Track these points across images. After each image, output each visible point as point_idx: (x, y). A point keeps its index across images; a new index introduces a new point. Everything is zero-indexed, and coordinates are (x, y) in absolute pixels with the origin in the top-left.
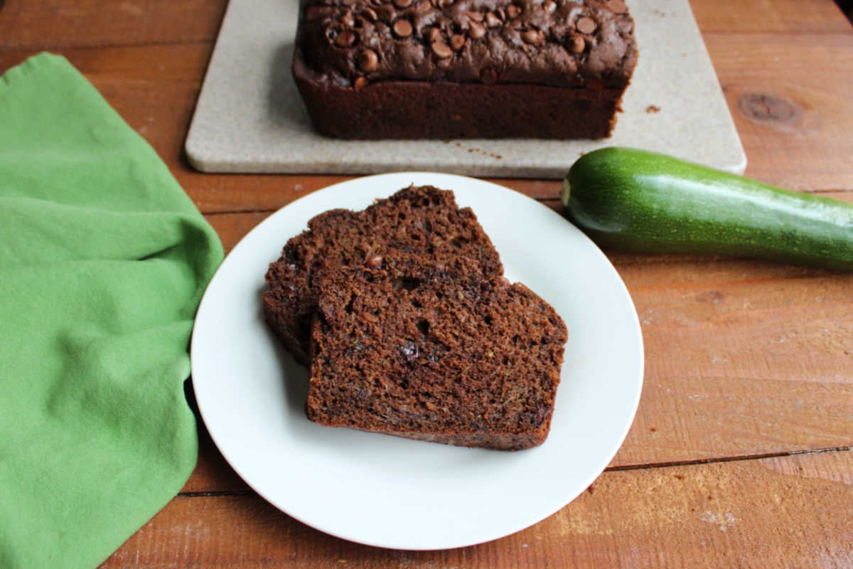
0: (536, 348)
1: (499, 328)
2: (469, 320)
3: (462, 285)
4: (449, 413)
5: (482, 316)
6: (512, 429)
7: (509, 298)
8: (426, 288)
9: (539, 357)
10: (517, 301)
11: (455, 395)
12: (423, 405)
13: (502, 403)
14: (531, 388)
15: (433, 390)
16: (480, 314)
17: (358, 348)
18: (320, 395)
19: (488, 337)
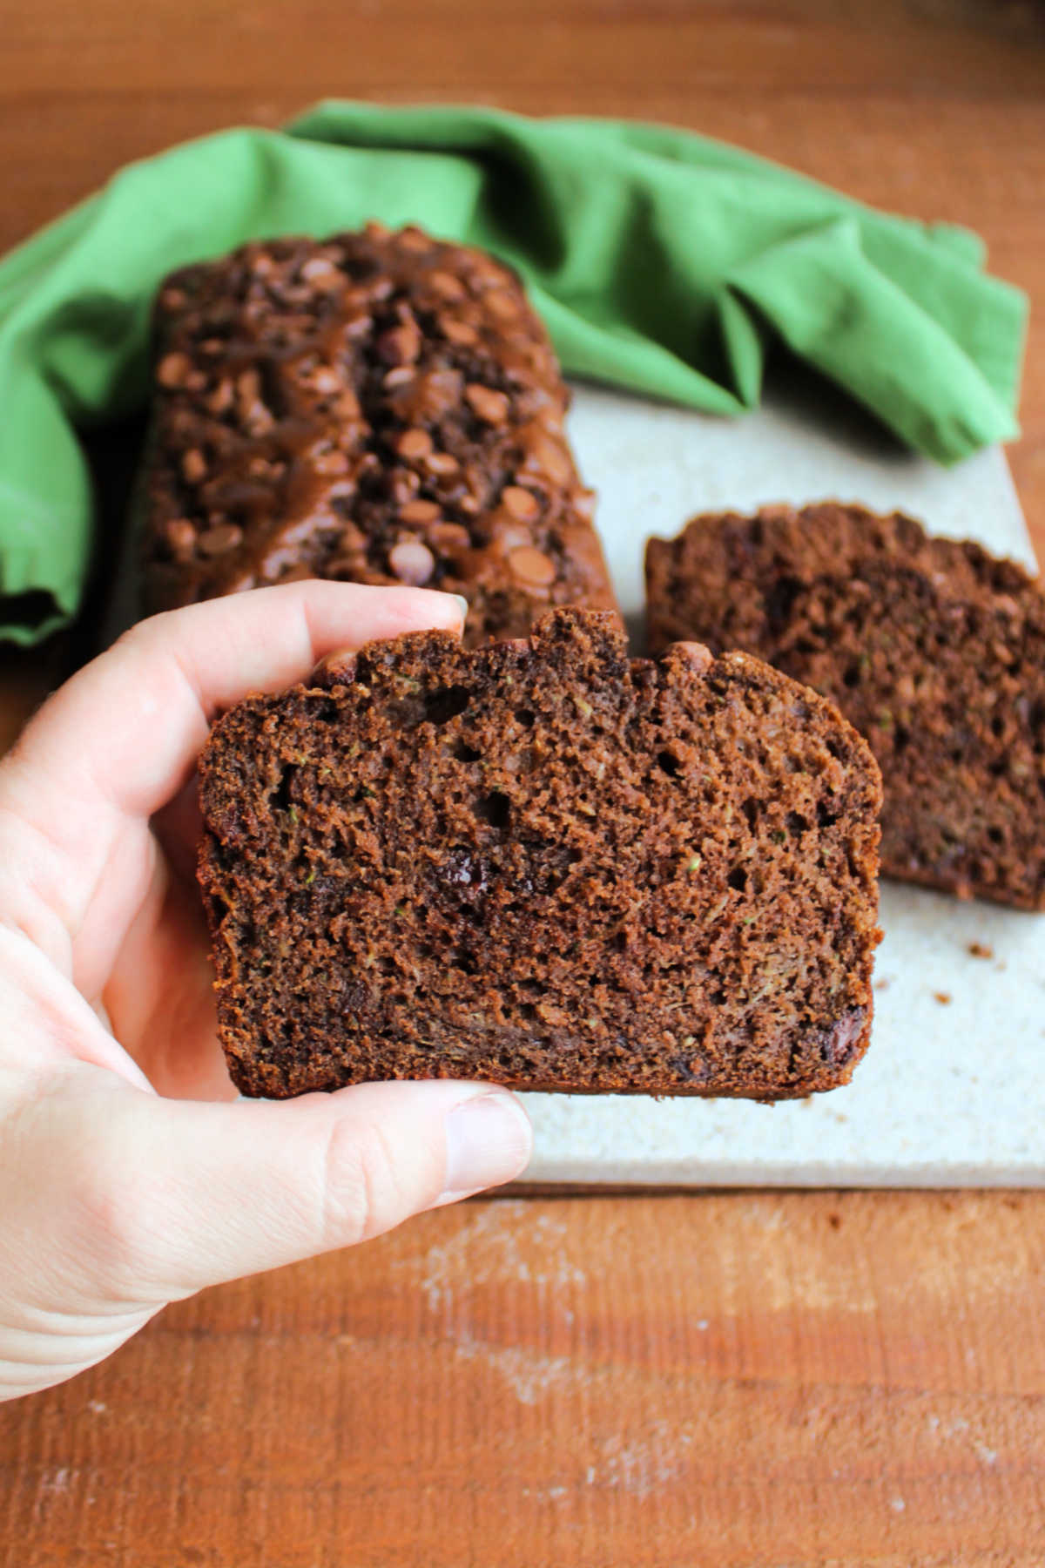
0: (811, 837)
1: (701, 782)
2: (614, 772)
3: (581, 679)
4: (605, 1032)
5: (651, 753)
6: (777, 1073)
7: (715, 697)
8: (485, 707)
9: (820, 863)
10: (739, 706)
11: (616, 986)
12: (530, 1011)
13: (745, 1001)
14: (814, 963)
15: (549, 973)
16: (644, 750)
17: (322, 890)
18: (245, 1019)
19: (676, 810)
